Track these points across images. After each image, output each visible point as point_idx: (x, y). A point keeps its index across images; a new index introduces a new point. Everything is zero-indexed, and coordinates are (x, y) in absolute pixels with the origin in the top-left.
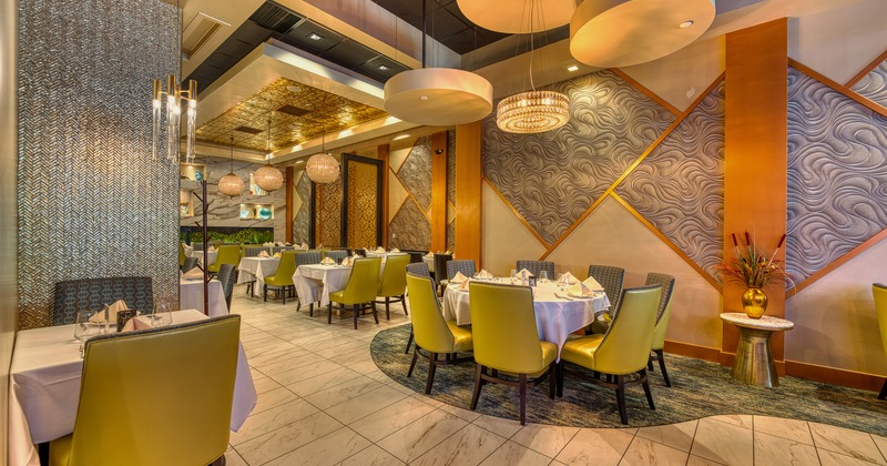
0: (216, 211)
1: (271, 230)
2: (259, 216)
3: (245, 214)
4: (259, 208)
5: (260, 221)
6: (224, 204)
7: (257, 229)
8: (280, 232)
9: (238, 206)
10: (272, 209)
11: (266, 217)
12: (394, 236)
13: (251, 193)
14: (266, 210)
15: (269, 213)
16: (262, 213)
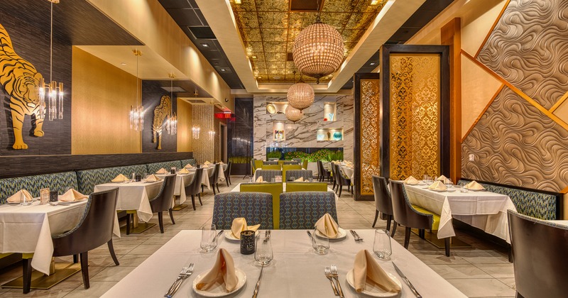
0: (300, 136)
1: (342, 149)
2: (333, 138)
3: (321, 136)
4: (333, 132)
5: (332, 142)
6: (305, 130)
7: (331, 149)
8: (349, 152)
9: (315, 131)
10: (343, 131)
11: (338, 139)
12: (471, 158)
13: (326, 120)
14: (338, 133)
15: (340, 136)
16: (336, 136)
